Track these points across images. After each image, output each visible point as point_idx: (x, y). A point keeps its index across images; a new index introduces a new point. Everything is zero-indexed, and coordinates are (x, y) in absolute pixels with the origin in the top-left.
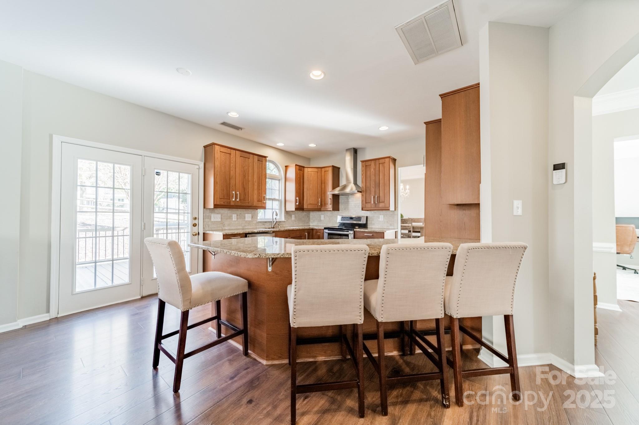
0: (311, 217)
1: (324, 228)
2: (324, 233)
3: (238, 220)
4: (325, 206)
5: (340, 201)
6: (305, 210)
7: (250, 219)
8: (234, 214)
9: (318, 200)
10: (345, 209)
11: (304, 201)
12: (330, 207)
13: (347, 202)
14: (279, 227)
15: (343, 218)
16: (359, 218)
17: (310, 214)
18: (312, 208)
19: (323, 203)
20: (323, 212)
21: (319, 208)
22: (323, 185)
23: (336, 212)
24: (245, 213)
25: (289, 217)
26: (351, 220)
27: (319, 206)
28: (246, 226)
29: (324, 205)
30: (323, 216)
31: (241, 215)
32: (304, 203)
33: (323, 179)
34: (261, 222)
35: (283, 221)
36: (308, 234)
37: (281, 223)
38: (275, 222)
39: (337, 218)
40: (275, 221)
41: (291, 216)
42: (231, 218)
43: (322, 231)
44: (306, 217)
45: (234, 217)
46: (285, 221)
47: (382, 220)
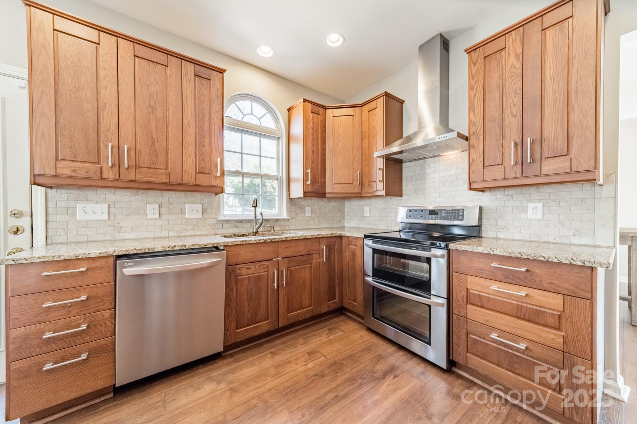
0: (346, 210)
1: (363, 237)
2: (365, 247)
3: (163, 217)
4: (369, 185)
5: (404, 175)
6: (327, 196)
7: (200, 216)
8: (151, 203)
9: (355, 176)
10: (416, 192)
11: (325, 177)
12: (380, 187)
13: (423, 176)
14: (272, 231)
15: (411, 212)
16: (457, 213)
17: (344, 206)
18: (342, 191)
19: (365, 181)
20: (368, 201)
21: (356, 191)
22: (365, 141)
23: (394, 200)
24: (185, 203)
25: (297, 211)
26: (434, 216)
27: (356, 188)
28: (187, 230)
29: (367, 184)
30: (368, 208)
31: (172, 206)
32: (325, 182)
33: (365, 128)
34: (228, 221)
35: (284, 220)
36: (326, 248)
37: (278, 223)
38: (260, 221)
39: (396, 213)
40: (259, 219)
41: (302, 209)
42: (142, 212)
43: (359, 242)
44: (337, 211)
45: (151, 210)
46: (288, 219)
47: (539, 216)
